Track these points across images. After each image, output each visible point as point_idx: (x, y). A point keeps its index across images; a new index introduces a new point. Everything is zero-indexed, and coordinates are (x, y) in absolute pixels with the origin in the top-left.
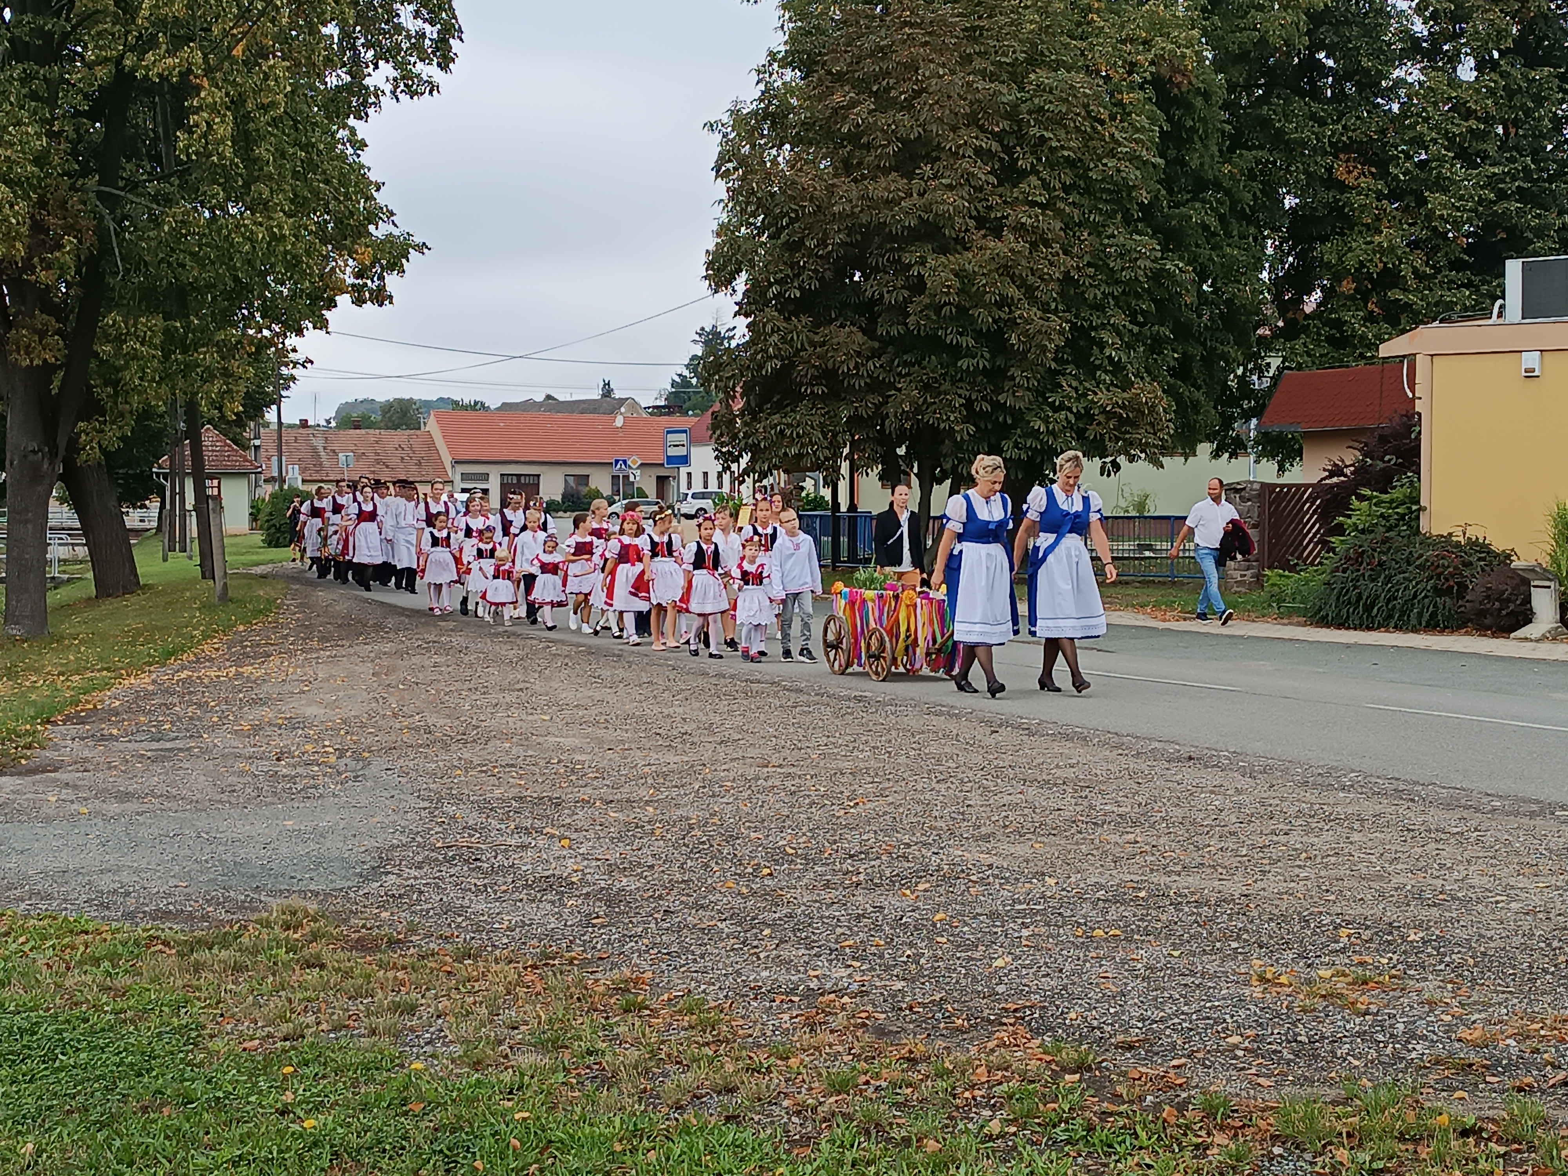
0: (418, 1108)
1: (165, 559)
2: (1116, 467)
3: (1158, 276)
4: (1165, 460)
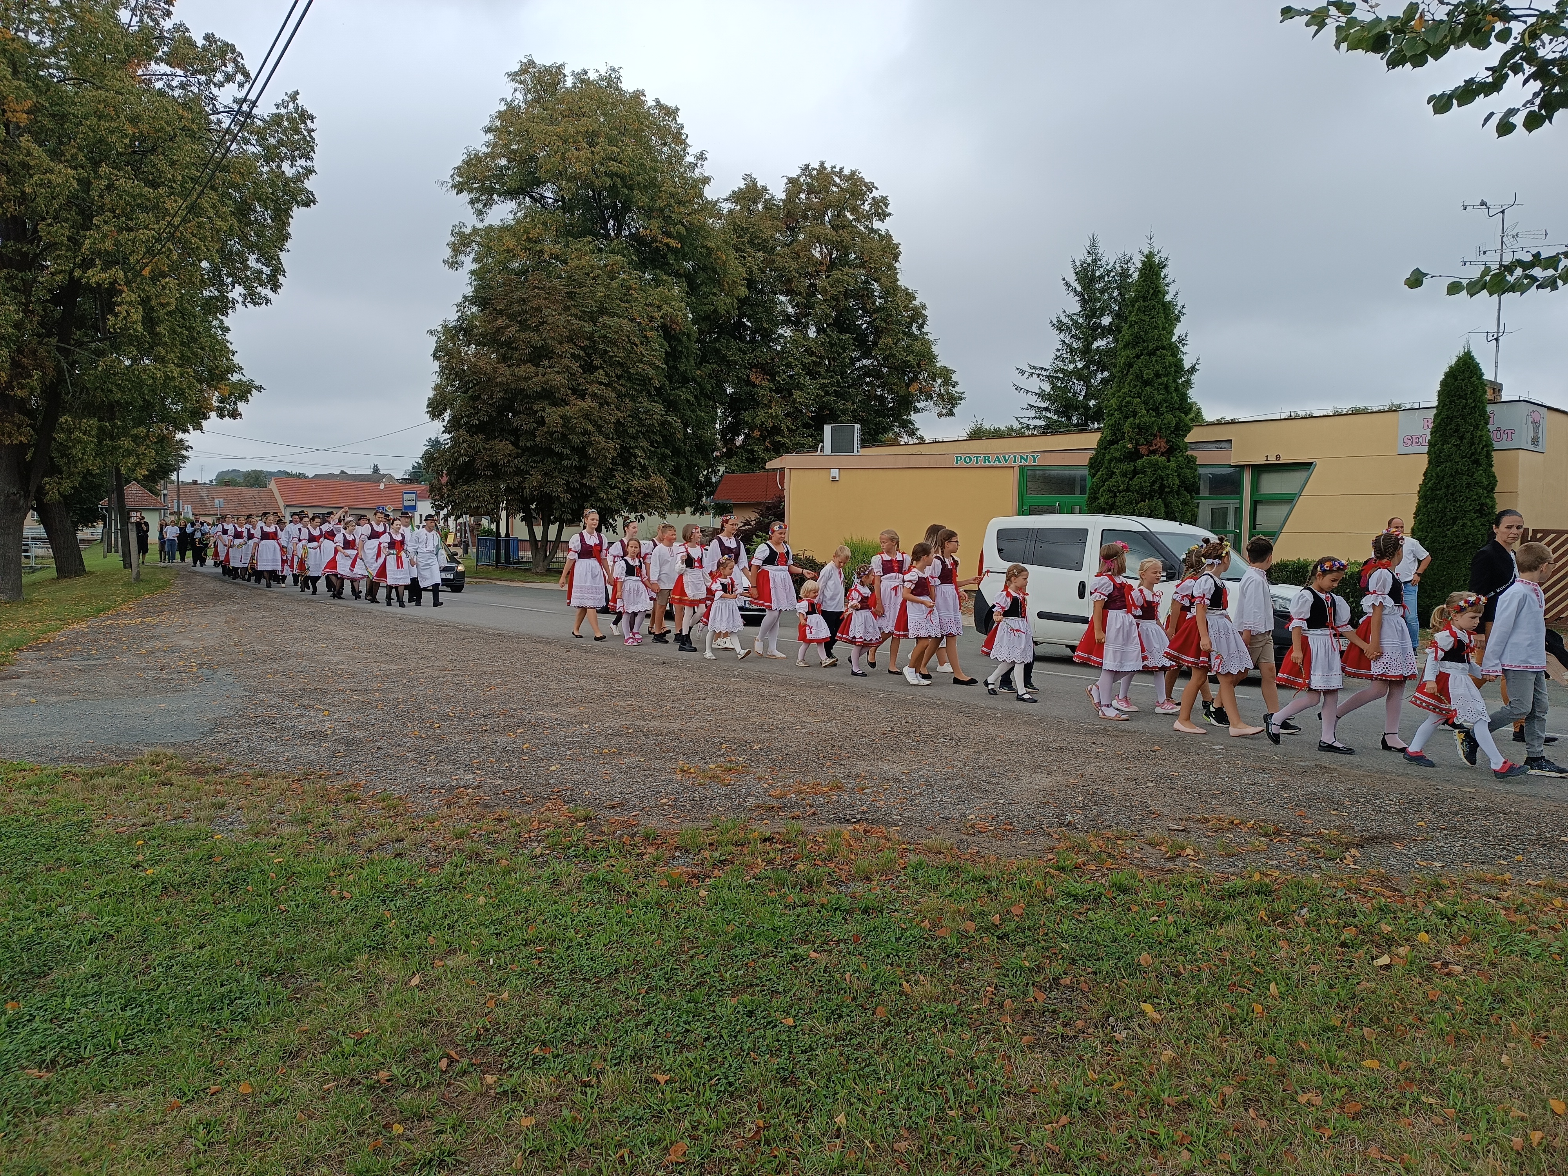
0: (218, 860)
1: (105, 557)
3: (663, 423)
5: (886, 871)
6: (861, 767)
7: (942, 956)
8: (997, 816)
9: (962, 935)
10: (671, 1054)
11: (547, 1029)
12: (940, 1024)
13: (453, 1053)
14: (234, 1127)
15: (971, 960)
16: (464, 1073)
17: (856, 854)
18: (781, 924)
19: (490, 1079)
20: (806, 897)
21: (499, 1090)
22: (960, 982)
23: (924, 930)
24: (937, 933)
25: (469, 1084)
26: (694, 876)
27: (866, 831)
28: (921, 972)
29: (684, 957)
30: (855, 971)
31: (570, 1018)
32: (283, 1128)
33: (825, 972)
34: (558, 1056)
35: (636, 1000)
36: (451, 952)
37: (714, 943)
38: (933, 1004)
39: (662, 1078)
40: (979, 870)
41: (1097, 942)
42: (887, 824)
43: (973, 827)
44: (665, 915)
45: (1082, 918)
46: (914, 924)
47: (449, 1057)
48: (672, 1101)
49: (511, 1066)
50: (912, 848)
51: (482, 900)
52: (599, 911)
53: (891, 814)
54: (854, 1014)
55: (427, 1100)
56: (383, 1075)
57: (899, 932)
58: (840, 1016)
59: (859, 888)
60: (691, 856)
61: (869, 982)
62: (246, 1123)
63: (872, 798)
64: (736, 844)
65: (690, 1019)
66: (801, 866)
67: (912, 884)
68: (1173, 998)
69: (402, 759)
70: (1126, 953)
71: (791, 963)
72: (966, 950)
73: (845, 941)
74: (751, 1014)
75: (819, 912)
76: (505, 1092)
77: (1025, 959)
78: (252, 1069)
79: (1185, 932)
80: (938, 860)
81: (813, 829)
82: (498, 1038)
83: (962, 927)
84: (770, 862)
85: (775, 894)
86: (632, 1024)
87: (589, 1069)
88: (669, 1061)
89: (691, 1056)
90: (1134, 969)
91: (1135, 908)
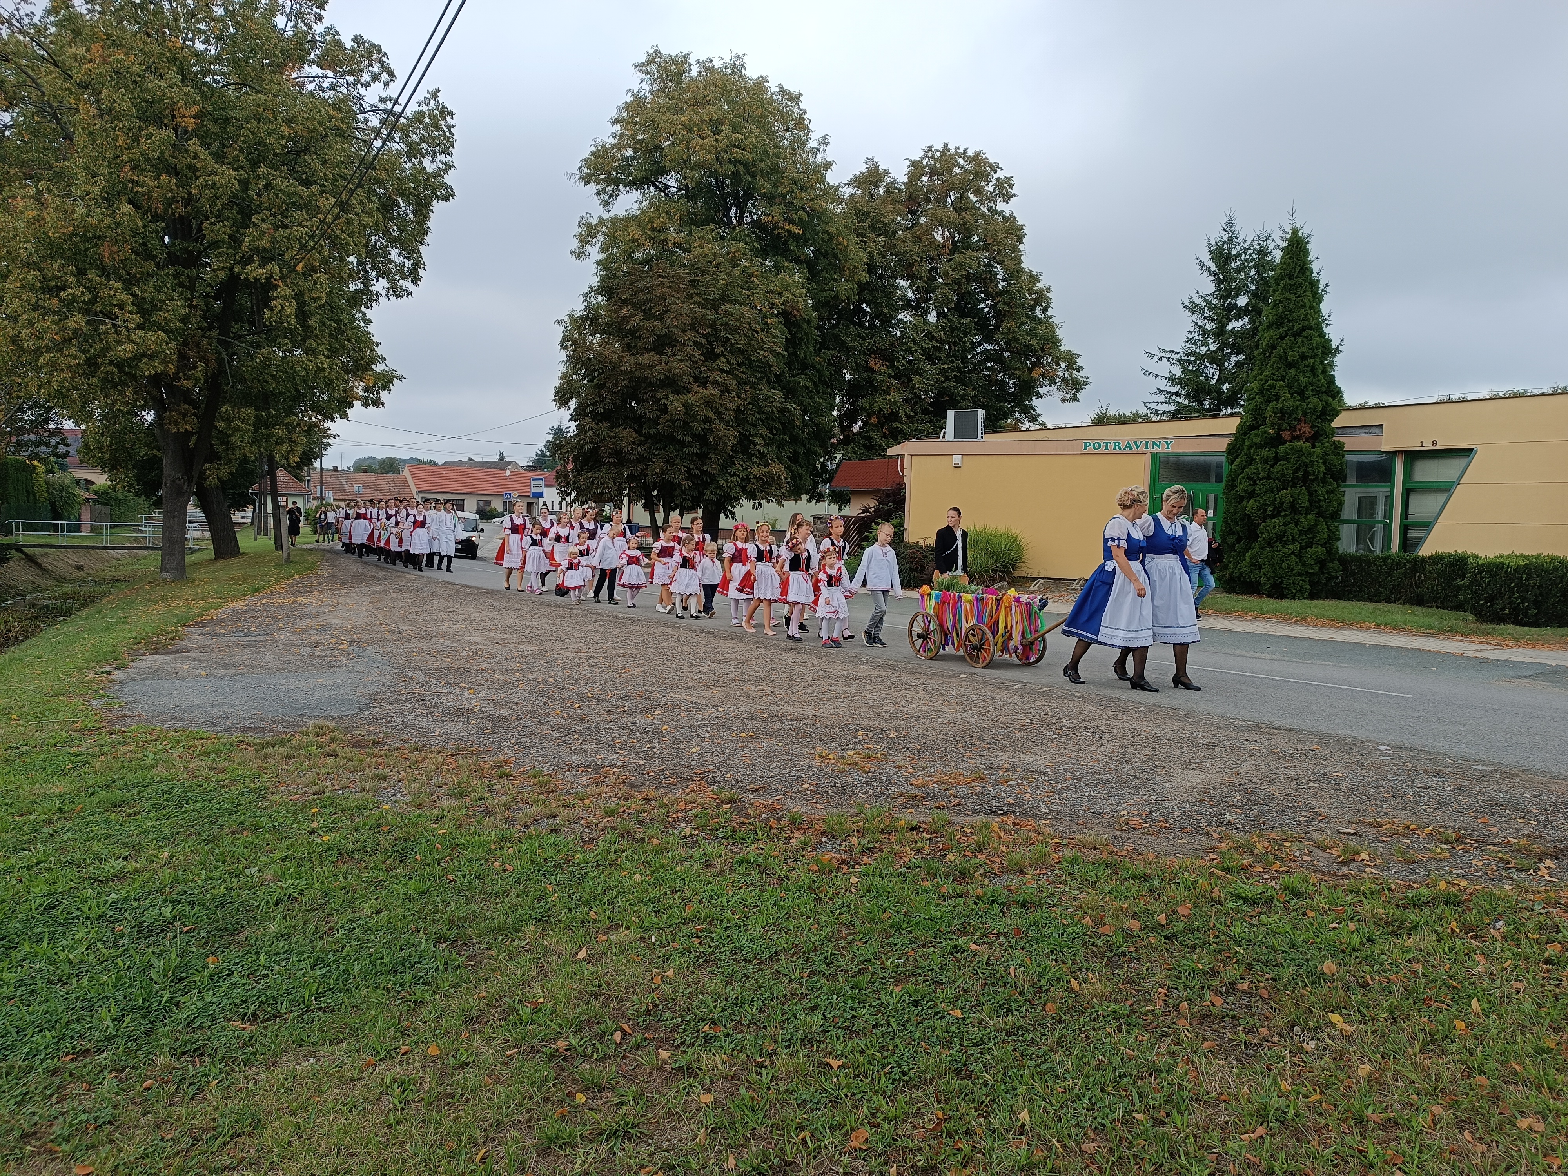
0: (386, 829)
1: (255, 539)
2: (760, 505)
3: (783, 410)
4: (785, 503)
5: (1040, 863)
6: (1003, 759)
7: (1108, 954)
8: (1151, 813)
9: (1128, 934)
10: (842, 1039)
11: (715, 1007)
12: (1115, 1024)
13: (625, 1027)
14: (426, 1087)
15: (1138, 960)
16: (638, 1047)
17: (1007, 847)
18: (938, 914)
19: (664, 1054)
20: (960, 889)
21: (674, 1066)
22: (1129, 981)
23: (1087, 925)
24: (1101, 930)
25: (642, 1057)
26: (844, 862)
27: (1015, 824)
28: (1087, 970)
29: (843, 943)
30: (1021, 965)
31: (737, 998)
32: (472, 1090)
33: (987, 964)
34: (727, 1035)
35: (800, 983)
36: (613, 927)
37: (871, 930)
38: (1105, 1004)
39: (835, 1063)
40: (1139, 867)
41: (1273, 947)
42: (1036, 817)
43: (1127, 823)
44: (818, 900)
45: (1254, 922)
46: (1076, 920)
47: (622, 1030)
48: (848, 1086)
49: (682, 1043)
50: (1065, 842)
51: (637, 877)
52: (753, 894)
53: (1038, 807)
54: (1023, 1009)
55: (606, 1072)
56: (561, 1044)
57: (1061, 928)
58: (1009, 1011)
59: (1014, 881)
60: (838, 842)
61: (1035, 978)
62: (437, 1084)
63: (1017, 790)
64: (883, 832)
65: (856, 1005)
66: (950, 857)
67: (1069, 879)
68: (1364, 1011)
69: (547, 737)
70: (1307, 960)
71: (952, 954)
72: (1132, 949)
73: (1005, 934)
74: (916, 1003)
75: (976, 903)
76: (681, 1069)
77: (1199, 961)
78: (437, 1032)
79: (1368, 941)
80: (1093, 855)
81: (960, 819)
82: (668, 1014)
83: (1127, 925)
84: (919, 851)
85: (927, 884)
86: (799, 1007)
87: (761, 1050)
88: (840, 1046)
89: (862, 1042)
90: (1317, 978)
91: (1311, 914)
